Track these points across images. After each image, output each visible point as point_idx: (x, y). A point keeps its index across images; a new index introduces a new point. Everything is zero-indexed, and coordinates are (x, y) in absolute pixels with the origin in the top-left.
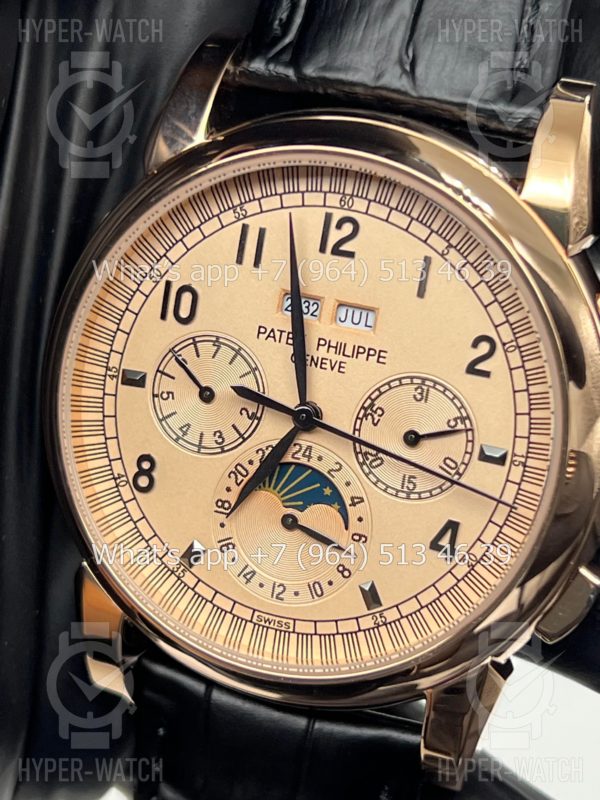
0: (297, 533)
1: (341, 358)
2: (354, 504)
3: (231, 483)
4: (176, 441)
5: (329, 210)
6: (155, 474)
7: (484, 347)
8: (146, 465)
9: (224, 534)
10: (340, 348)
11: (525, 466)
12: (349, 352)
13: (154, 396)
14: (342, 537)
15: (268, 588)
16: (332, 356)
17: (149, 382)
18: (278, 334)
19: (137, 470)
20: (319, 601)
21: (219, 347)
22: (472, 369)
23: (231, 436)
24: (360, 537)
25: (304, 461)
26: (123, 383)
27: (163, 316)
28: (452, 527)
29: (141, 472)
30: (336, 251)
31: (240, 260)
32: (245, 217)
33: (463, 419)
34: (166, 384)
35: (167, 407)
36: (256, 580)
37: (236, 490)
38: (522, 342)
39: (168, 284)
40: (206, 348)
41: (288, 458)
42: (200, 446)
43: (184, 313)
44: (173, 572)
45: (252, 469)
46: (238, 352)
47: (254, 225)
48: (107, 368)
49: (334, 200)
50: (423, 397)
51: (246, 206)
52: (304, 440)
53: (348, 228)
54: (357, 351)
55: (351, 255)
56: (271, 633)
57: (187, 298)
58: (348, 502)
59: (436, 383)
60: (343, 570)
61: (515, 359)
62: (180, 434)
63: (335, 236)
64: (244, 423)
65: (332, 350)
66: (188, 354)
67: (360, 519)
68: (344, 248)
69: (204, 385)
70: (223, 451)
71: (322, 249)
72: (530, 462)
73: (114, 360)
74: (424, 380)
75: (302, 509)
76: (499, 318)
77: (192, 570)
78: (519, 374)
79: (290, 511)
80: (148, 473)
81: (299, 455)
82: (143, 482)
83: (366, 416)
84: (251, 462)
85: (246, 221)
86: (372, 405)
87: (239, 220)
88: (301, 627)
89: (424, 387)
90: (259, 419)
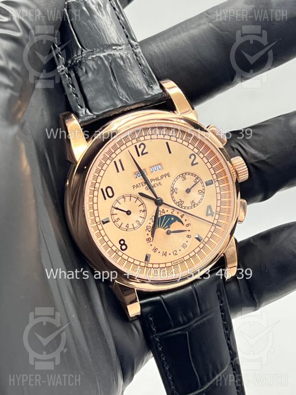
0: (172, 234)
1: (159, 181)
2: (182, 217)
3: (148, 232)
4: (127, 230)
5: (135, 144)
6: (126, 243)
7: (193, 157)
8: (122, 242)
9: (153, 247)
10: (157, 179)
11: (218, 181)
12: (160, 178)
13: (114, 222)
14: (184, 228)
15: (172, 254)
16: (156, 182)
17: (111, 220)
18: (139, 185)
19: (120, 245)
20: (186, 248)
21: (125, 198)
22: (193, 164)
23: (141, 220)
24: (188, 225)
25: (164, 214)
26: (103, 224)
27: (105, 199)
28: (209, 207)
29: (122, 245)
30: (142, 154)
31: (118, 171)
32: (113, 159)
33: (197, 178)
34: (115, 217)
35: (119, 223)
36: (168, 254)
37: (150, 233)
38: (201, 150)
39: (102, 189)
40: (122, 200)
41: (159, 216)
42: (134, 228)
43: (110, 194)
44: (145, 267)
45: (151, 225)
46: (131, 196)
47: (117, 160)
48: (96, 223)
49: (134, 141)
50: (185, 179)
51: (112, 156)
52: (161, 208)
53: (142, 146)
54: (162, 177)
55: (147, 153)
56: (179, 265)
57: (109, 190)
58: (180, 218)
59: (186, 173)
60: (188, 236)
61: (201, 155)
62: (127, 228)
63: (140, 151)
64: (143, 214)
65: (155, 181)
66: (117, 205)
67: (186, 220)
68: (144, 152)
69: (126, 211)
70: (141, 225)
71: (139, 156)
72: (219, 179)
73: (97, 219)
74: (182, 174)
75: (169, 227)
76: (192, 147)
77: (150, 262)
78: (204, 159)
79: (167, 229)
80: (124, 244)
81: (162, 213)
82: (124, 247)
83: (173, 193)
84: (150, 223)
85: (114, 160)
86: (173, 189)
87: (112, 161)
88: (186, 258)
89: (183, 176)
90: (146, 211)
